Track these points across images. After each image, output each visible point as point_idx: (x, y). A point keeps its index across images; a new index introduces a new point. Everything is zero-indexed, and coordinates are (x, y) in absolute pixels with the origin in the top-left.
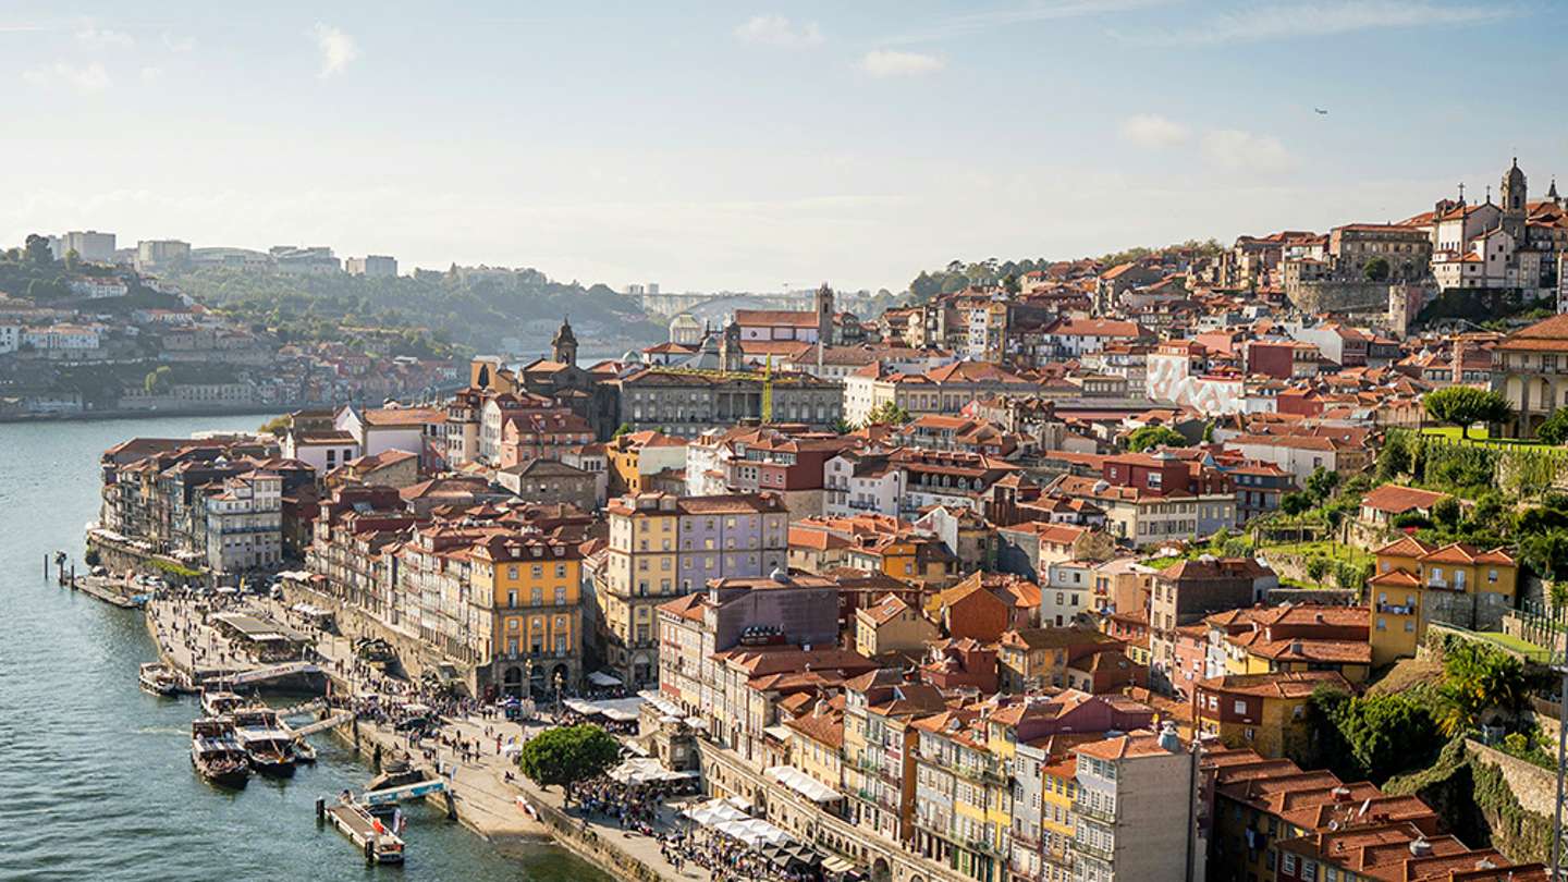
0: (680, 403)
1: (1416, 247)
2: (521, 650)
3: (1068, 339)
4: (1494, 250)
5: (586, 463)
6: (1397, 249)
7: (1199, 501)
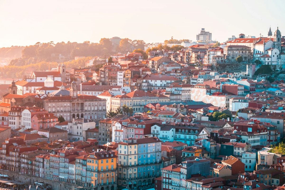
0: (62, 106)
1: (247, 52)
2: (104, 183)
3: (151, 81)
4: (274, 54)
5: (63, 128)
6: (242, 52)
7: (260, 135)
